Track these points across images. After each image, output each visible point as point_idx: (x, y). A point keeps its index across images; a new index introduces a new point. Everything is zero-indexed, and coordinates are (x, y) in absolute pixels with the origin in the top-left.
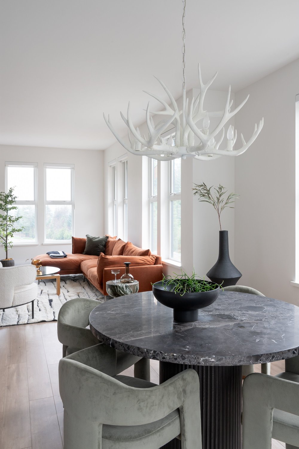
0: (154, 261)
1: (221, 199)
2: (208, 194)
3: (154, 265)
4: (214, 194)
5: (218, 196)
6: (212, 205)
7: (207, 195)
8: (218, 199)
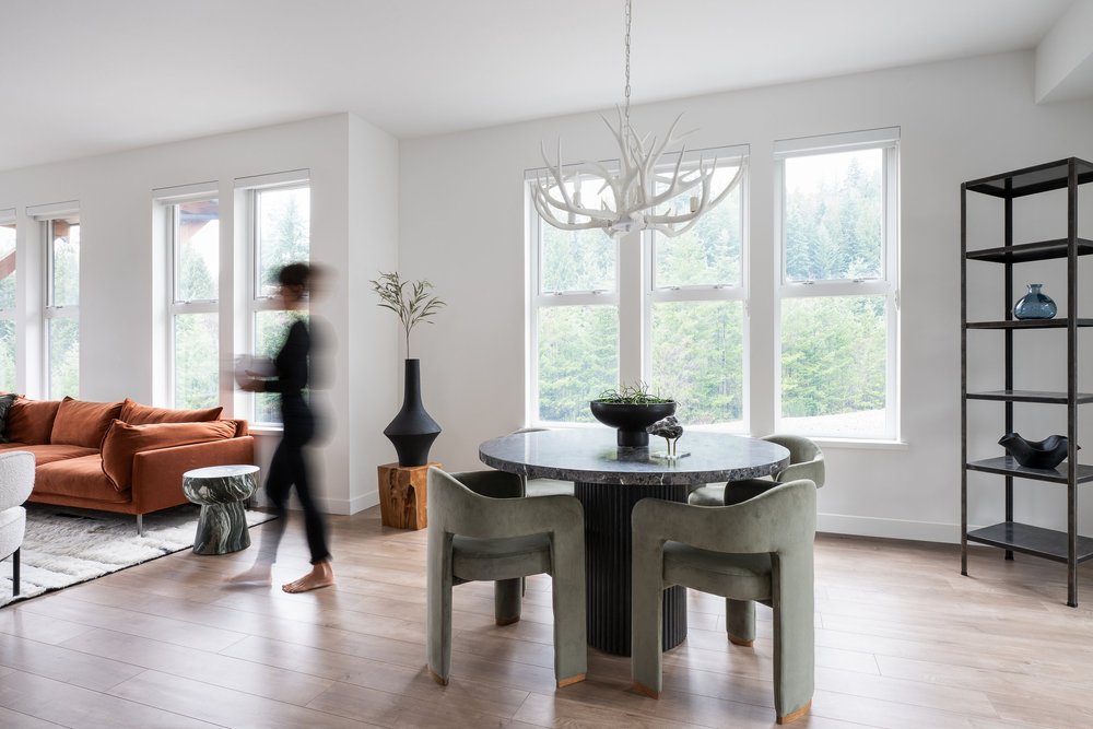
0: (234, 431)
1: (416, 306)
2: (397, 294)
3: (235, 436)
4: (407, 295)
5: (414, 300)
6: (398, 315)
7: (394, 295)
8: (411, 306)
